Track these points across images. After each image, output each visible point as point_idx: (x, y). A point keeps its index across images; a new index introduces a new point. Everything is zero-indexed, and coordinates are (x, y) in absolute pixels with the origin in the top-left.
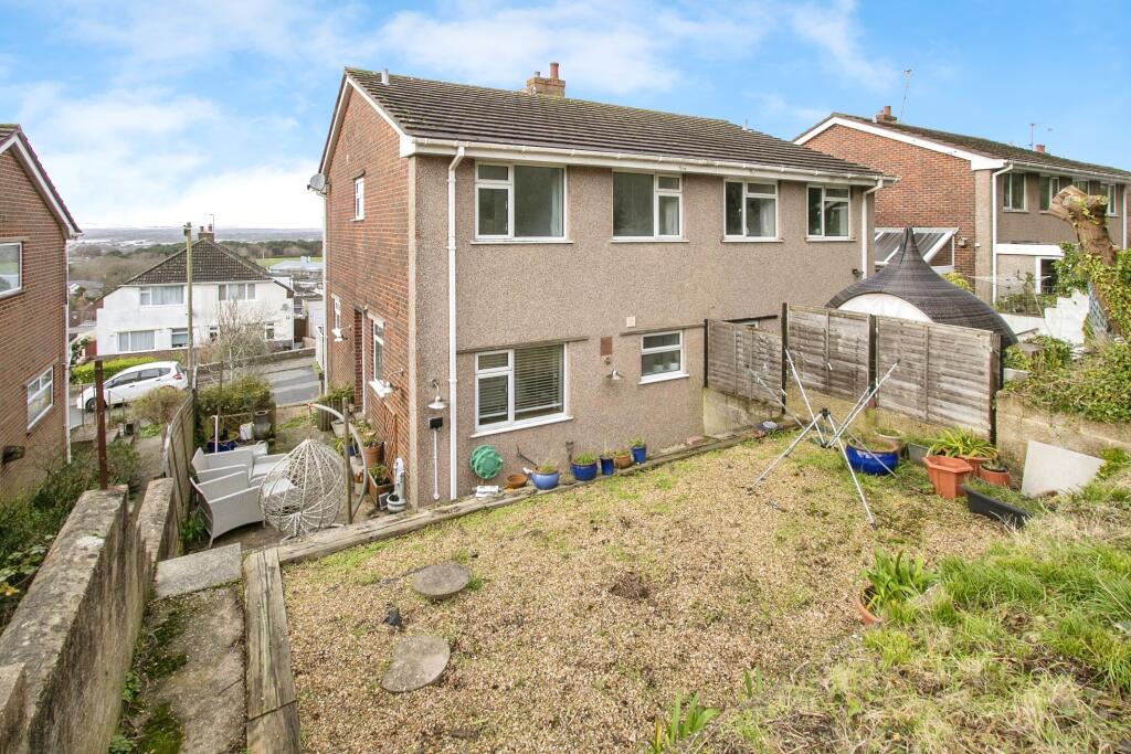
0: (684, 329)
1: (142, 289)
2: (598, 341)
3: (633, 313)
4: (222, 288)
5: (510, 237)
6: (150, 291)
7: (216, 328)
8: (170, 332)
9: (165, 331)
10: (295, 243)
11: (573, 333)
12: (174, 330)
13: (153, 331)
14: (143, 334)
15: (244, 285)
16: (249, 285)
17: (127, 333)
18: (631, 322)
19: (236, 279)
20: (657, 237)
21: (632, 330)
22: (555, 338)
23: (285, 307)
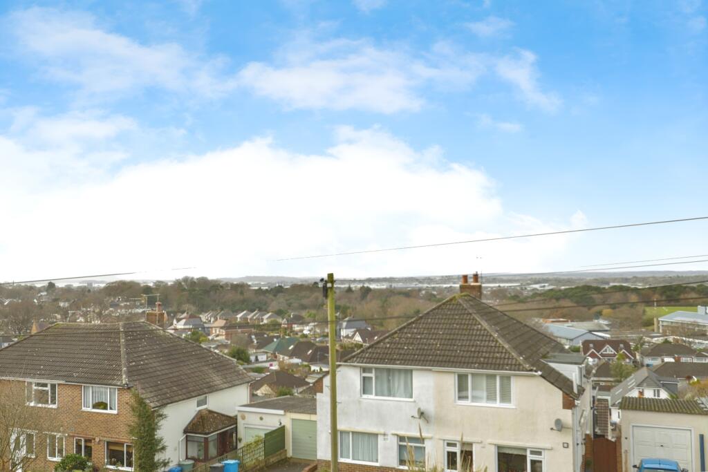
1: (364, 370)
4: (462, 379)
6: (372, 375)
7: (454, 445)
8: (395, 440)
9: (390, 437)
10: (693, 289)
12: (402, 438)
13: (376, 435)
14: (366, 438)
15: (494, 376)
16: (502, 377)
17: (348, 433)
19: (482, 365)
23: (560, 426)
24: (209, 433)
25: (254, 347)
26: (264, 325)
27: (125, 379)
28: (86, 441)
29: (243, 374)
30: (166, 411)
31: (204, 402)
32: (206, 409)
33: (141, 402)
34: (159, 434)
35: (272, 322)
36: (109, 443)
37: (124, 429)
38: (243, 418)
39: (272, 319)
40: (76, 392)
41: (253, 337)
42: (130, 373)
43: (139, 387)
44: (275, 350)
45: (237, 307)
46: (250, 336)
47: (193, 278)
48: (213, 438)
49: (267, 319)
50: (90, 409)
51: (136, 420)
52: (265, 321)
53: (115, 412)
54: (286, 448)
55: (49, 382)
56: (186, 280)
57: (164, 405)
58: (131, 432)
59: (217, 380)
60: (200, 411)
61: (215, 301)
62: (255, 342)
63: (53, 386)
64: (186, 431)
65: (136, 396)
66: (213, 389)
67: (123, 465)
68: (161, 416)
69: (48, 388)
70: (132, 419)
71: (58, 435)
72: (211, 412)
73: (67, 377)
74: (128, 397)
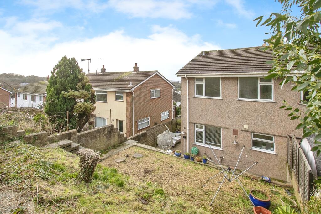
0: (275, 136)
2: (232, 130)
3: (246, 124)
5: (204, 96)
11: (223, 126)
18: (246, 127)
20: (259, 99)
21: (247, 130)
22: (217, 125)
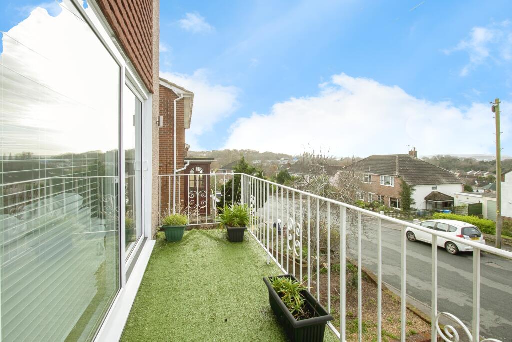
24: (437, 201)
25: (476, 186)
26: (484, 178)
27: (397, 173)
28: (382, 196)
29: (459, 180)
30: (415, 188)
31: (436, 188)
32: (437, 192)
33: (404, 183)
34: (412, 197)
35: (489, 176)
36: (391, 198)
37: (397, 193)
38: (457, 197)
39: (490, 175)
40: (378, 178)
41: (476, 181)
42: (400, 172)
43: (404, 177)
44: (490, 188)
45: (468, 169)
46: (474, 180)
47: (442, 156)
48: (440, 204)
49: (486, 175)
50: (384, 185)
51: (402, 189)
52: (485, 176)
53: (394, 186)
54: (483, 214)
55: (369, 174)
56: (439, 156)
57: (415, 185)
58: (400, 195)
59: (443, 180)
60: (433, 192)
61: (454, 166)
62: (477, 183)
63: (370, 176)
64: (426, 199)
65: (402, 180)
66: (440, 183)
67: (396, 207)
68: (414, 190)
69: (369, 176)
70: (401, 189)
71: (372, 194)
72: (439, 193)
73: (375, 172)
74: (399, 181)
